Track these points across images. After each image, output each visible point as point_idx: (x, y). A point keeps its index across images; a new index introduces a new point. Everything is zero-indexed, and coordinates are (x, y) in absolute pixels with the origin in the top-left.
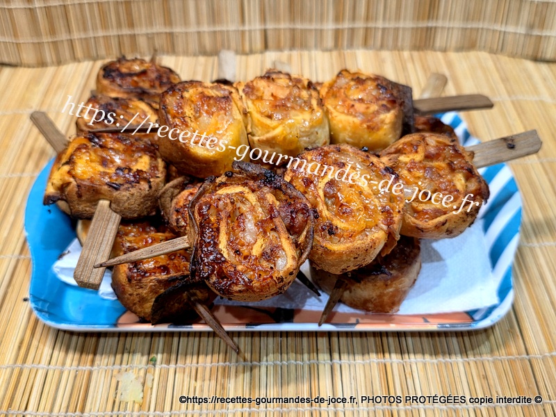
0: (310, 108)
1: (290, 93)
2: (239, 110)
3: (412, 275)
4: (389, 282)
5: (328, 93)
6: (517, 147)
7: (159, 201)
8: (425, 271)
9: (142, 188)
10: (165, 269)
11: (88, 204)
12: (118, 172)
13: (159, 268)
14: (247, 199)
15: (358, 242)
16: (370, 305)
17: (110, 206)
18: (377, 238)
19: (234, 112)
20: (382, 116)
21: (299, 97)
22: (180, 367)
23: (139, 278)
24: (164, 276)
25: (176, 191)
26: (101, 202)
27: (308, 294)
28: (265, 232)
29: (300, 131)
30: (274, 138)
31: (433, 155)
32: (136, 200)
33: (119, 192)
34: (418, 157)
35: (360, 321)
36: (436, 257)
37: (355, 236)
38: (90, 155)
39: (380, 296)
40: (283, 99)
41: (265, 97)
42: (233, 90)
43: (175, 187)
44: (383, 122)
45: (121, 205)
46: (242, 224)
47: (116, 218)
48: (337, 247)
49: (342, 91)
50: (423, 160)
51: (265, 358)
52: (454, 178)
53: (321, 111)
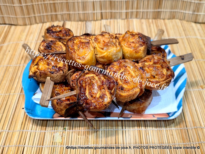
0: (116, 46)
1: (109, 40)
3: (149, 101)
4: (141, 104)
5: (122, 39)
6: (185, 59)
7: (66, 77)
8: (154, 99)
9: (61, 73)
10: (68, 100)
11: (43, 78)
12: (53, 67)
14: (95, 79)
15: (131, 93)
16: (135, 111)
17: (50, 78)
18: (137, 91)
19: (91, 48)
20: (140, 48)
21: (112, 42)
22: (74, 131)
23: (60, 103)
24: (68, 102)
25: (72, 74)
26: (47, 78)
27: (115, 107)
28: (101, 90)
29: (113, 54)
30: (104, 56)
31: (156, 62)
32: (59, 77)
33: (53, 74)
34: (151, 63)
35: (132, 116)
36: (158, 95)
37: (130, 90)
38: (44, 62)
39: (138, 108)
40: (107, 42)
41: (101, 42)
42: (90, 40)
43: (71, 72)
44: (140, 50)
45: (54, 78)
46: (93, 87)
47: (53, 83)
48: (124, 94)
49: (127, 39)
50: (153, 64)
51: (101, 128)
52: (163, 70)
53: (119, 47)
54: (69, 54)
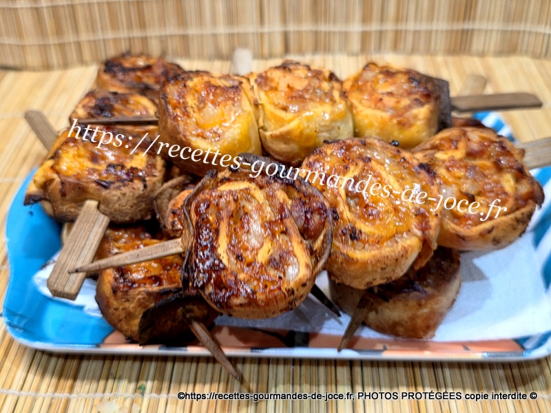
0: (332, 99)
2: (249, 101)
3: (450, 294)
4: (423, 301)
7: (155, 202)
8: (465, 291)
9: (136, 187)
10: (157, 279)
11: (73, 205)
12: (109, 169)
13: (150, 278)
14: (253, 197)
15: (387, 250)
16: (400, 330)
17: (98, 207)
18: (409, 246)
19: (243, 104)
20: (414, 111)
21: (319, 89)
23: (126, 289)
24: (155, 288)
25: (176, 192)
26: (88, 202)
27: (327, 315)
28: (274, 236)
29: (320, 125)
30: (288, 133)
31: (476, 152)
32: (128, 201)
33: (108, 191)
34: (458, 154)
35: (388, 347)
36: (478, 275)
38: (78, 149)
39: (413, 318)
41: (280, 88)
43: (174, 187)
44: (416, 117)
45: (111, 206)
46: (246, 225)
47: (103, 220)
49: (369, 84)
50: (465, 158)
52: (501, 179)
53: (343, 103)
54: (166, 123)
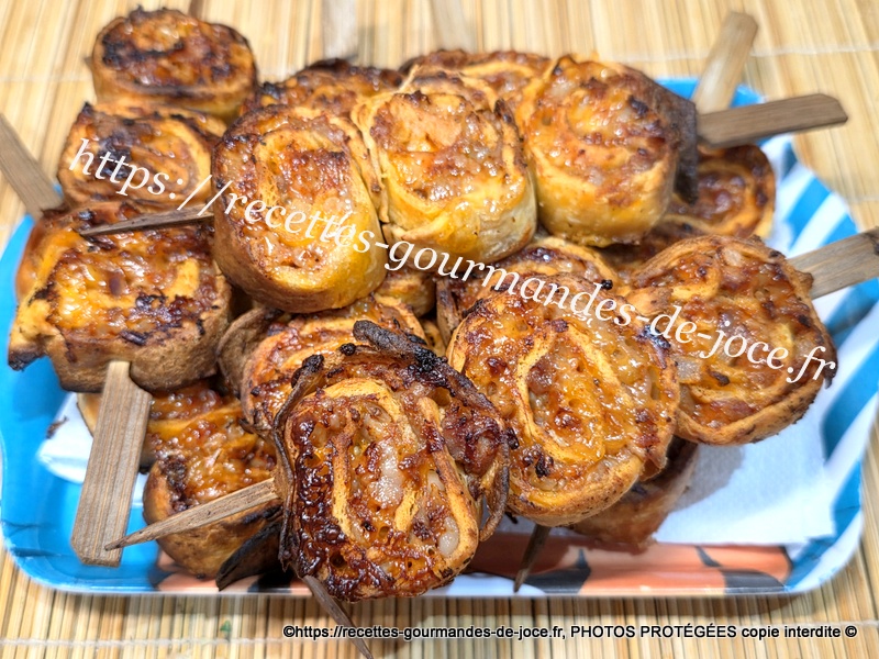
0: (501, 168)
1: (462, 135)
2: (364, 183)
5: (535, 115)
9: (187, 337)
12: (141, 304)
17: (130, 368)
19: (354, 188)
20: (638, 178)
21: (478, 144)
25: (252, 335)
26: (113, 365)
29: (483, 220)
30: (432, 237)
32: (176, 359)
33: (144, 349)
40: (448, 148)
41: (414, 147)
42: (352, 133)
43: (249, 326)
44: (639, 188)
45: (150, 370)
53: (521, 179)
